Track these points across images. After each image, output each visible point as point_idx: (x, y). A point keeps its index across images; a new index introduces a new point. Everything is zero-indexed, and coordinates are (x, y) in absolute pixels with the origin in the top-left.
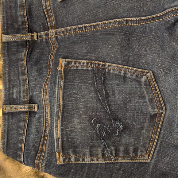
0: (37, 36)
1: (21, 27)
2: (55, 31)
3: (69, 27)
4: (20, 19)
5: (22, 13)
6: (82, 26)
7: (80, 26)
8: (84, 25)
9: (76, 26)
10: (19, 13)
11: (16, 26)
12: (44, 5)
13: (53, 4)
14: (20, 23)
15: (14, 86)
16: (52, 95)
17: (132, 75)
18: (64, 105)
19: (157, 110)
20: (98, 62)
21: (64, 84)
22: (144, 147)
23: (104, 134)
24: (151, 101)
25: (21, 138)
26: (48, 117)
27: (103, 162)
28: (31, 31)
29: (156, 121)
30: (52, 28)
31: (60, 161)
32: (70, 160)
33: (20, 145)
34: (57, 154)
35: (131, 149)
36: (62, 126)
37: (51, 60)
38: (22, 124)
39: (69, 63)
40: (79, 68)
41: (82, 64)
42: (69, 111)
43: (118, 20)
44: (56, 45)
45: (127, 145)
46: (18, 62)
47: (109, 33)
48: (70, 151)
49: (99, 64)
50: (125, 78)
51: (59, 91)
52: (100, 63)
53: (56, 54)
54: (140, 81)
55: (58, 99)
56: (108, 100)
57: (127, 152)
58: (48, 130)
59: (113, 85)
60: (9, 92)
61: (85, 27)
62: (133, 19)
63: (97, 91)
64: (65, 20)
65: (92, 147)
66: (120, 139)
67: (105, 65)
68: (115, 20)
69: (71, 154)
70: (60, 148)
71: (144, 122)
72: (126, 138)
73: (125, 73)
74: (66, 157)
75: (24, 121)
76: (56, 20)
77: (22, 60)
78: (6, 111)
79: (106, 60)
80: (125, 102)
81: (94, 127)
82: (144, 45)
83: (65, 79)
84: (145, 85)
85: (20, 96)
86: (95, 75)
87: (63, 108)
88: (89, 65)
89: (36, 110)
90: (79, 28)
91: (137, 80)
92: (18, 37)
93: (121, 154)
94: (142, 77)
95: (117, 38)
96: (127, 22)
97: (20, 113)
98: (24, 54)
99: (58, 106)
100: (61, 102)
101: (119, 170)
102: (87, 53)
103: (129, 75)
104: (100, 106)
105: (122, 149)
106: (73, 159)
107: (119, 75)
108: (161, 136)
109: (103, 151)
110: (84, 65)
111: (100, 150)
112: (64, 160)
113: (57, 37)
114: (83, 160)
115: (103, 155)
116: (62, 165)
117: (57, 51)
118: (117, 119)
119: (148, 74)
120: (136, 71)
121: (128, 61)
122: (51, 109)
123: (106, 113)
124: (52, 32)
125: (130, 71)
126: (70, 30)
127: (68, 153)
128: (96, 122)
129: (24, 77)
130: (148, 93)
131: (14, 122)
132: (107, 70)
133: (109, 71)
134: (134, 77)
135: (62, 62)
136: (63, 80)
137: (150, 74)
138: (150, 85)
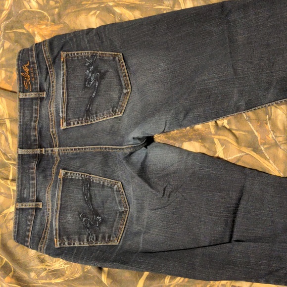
0: (45, 151)
1: (33, 144)
2: (58, 148)
3: (68, 148)
4: (32, 138)
5: (34, 134)
6: (76, 148)
7: (75, 148)
8: (78, 147)
9: (72, 148)
10: (32, 134)
11: (29, 142)
12: (51, 130)
13: (58, 130)
14: (32, 141)
15: (25, 188)
16: (53, 196)
17: (108, 184)
18: (61, 204)
19: (124, 209)
20: (86, 174)
21: (63, 189)
22: (115, 234)
23: (88, 225)
24: (120, 203)
25: (28, 228)
26: (50, 213)
27: (88, 245)
28: (40, 147)
29: (123, 216)
30: (56, 146)
31: (57, 245)
32: (64, 244)
33: (27, 233)
34: (55, 240)
35: (107, 236)
36: (59, 219)
37: (54, 170)
38: (29, 217)
39: (66, 173)
40: (73, 177)
41: (75, 175)
42: (64, 208)
43: (100, 146)
44: (59, 159)
45: (104, 234)
46: (29, 169)
47: (94, 155)
48: (65, 237)
49: (87, 176)
50: (103, 186)
51: (58, 194)
52: (88, 174)
53: (58, 166)
54: (113, 189)
55: (58, 199)
56: (91, 201)
57: (103, 238)
58: (49, 223)
59: (95, 191)
60: (21, 192)
61: (79, 149)
62: (109, 147)
63: (84, 194)
64: (65, 142)
65: (80, 234)
66: (100, 229)
67: (90, 177)
68: (98, 146)
69: (65, 240)
70: (58, 235)
71: (115, 217)
72: (104, 228)
73: (104, 183)
74: (62, 243)
75: (32, 215)
76: (59, 141)
77: (32, 169)
78: (18, 207)
79: (93, 173)
80: (103, 203)
81: (81, 220)
82: (116, 164)
83: (63, 185)
84: (116, 191)
85: (29, 196)
86: (84, 183)
87: (61, 206)
88: (80, 175)
89: (41, 207)
90: (75, 149)
91: (111, 187)
92: (30, 151)
93: (100, 239)
94: (114, 186)
95: (99, 158)
96: (106, 148)
97: (29, 209)
98: (34, 164)
99: (57, 204)
100: (59, 202)
101: (97, 250)
102: (79, 167)
103: (106, 184)
104: (86, 205)
105: (100, 236)
106: (66, 243)
107: (99, 184)
108: (127, 227)
109: (88, 237)
110: (77, 175)
111: (85, 236)
112: (60, 244)
113: (59, 153)
114: (74, 244)
115: (88, 240)
116: (58, 248)
117: (59, 163)
118: (97, 214)
119: (118, 184)
120: (111, 181)
121: (106, 174)
122: (53, 206)
123: (90, 210)
124: (56, 149)
125: (107, 181)
126: (68, 150)
127: (63, 239)
128: (83, 216)
129: (33, 182)
130: (118, 197)
131: (24, 216)
132: (91, 180)
133: (93, 180)
134: (109, 185)
135: (62, 172)
136: (61, 185)
137: (120, 184)
138: (119, 191)
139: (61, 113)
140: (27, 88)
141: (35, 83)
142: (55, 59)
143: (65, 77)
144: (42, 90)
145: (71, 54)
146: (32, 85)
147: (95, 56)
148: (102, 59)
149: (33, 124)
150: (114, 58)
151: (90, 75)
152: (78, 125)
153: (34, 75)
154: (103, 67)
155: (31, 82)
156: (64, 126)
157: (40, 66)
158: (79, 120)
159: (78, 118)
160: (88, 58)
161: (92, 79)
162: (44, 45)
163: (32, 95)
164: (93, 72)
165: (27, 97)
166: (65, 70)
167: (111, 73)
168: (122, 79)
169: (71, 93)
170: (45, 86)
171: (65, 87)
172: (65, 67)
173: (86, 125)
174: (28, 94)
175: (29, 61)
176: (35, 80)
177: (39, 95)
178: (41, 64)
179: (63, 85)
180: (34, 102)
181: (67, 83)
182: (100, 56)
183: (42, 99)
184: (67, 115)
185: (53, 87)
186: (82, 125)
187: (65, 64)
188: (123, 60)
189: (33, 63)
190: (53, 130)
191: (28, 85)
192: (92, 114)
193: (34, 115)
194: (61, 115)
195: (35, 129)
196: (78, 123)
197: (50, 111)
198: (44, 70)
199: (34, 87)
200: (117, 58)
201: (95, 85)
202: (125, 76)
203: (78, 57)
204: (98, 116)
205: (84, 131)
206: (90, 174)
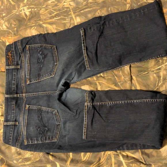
0: (19, 95)
1: (13, 92)
3: (30, 94)
5: (14, 87)
8: (35, 93)
10: (12, 87)
11: (11, 91)
12: (22, 85)
13: (26, 85)
14: (13, 90)
15: (9, 114)
16: (24, 118)
18: (27, 122)
19: (58, 123)
21: (28, 115)
22: (55, 136)
23: (41, 132)
24: (56, 120)
25: (11, 135)
26: (22, 127)
27: (41, 143)
28: (17, 93)
29: (58, 127)
30: (24, 93)
31: (26, 143)
32: (29, 143)
33: (10, 138)
34: (25, 140)
35: (51, 137)
36: (26, 130)
37: (24, 105)
38: (11, 129)
39: (30, 107)
40: (33, 108)
42: (29, 124)
44: (26, 100)
45: (49, 136)
46: (11, 105)
47: (43, 96)
48: (29, 139)
49: (40, 107)
51: (26, 117)
54: (53, 113)
55: (25, 120)
56: (42, 120)
57: (49, 138)
58: (22, 132)
59: (44, 115)
60: (6, 117)
61: (35, 94)
62: (50, 92)
63: (38, 117)
64: (29, 91)
65: (37, 137)
66: (47, 134)
68: (45, 92)
69: (30, 140)
70: (26, 138)
71: (55, 127)
72: (49, 134)
73: (48, 110)
74: (28, 142)
75: (12, 128)
76: (26, 90)
77: (13, 105)
78: (5, 124)
80: (48, 121)
81: (38, 130)
83: (28, 113)
84: (55, 114)
85: (11, 119)
86: (38, 111)
87: (27, 123)
89: (17, 124)
90: (33, 94)
91: (52, 113)
92: (12, 96)
93: (47, 139)
95: (45, 98)
96: (49, 93)
97: (11, 125)
98: (14, 103)
99: (25, 122)
100: (26, 121)
101: (46, 144)
102: (36, 103)
103: (49, 111)
104: (39, 122)
105: (47, 137)
106: (30, 142)
107: (46, 111)
108: (60, 132)
109: (41, 138)
110: (35, 107)
111: (40, 138)
112: (27, 143)
113: (25, 97)
114: (34, 142)
115: (41, 140)
116: (26, 145)
117: (26, 102)
118: (45, 127)
120: (51, 110)
121: (49, 106)
122: (24, 124)
124: (24, 95)
126: (30, 95)
127: (29, 140)
128: (38, 128)
129: (13, 111)
130: (55, 118)
131: (8, 129)
133: (43, 109)
134: (51, 112)
135: (27, 106)
136: (27, 112)
137: (56, 111)
138: (56, 114)
139: (27, 76)
140: (10, 64)
141: (14, 61)
142: (24, 49)
143: (29, 58)
144: (17, 64)
145: (31, 46)
146: (13, 62)
147: (42, 47)
148: (45, 48)
149: (13, 82)
150: (51, 48)
151: (40, 56)
152: (35, 82)
153: (14, 57)
154: (46, 52)
155: (12, 61)
156: (28, 83)
157: (16, 53)
158: (35, 79)
159: (35, 78)
160: (39, 48)
161: (41, 58)
162: (18, 42)
163: (13, 67)
164: (41, 55)
165: (10, 68)
166: (29, 54)
167: (49, 54)
168: (54, 58)
169: (32, 66)
170: (19, 63)
171: (29, 63)
172: (28, 52)
173: (38, 82)
174: (10, 66)
175: (11, 50)
176: (14, 59)
177: (16, 67)
178: (17, 51)
179: (28, 62)
180: (14, 70)
181: (30, 61)
182: (44, 47)
183: (18, 69)
184: (30, 77)
185: (23, 63)
186: (37, 81)
187: (28, 51)
188: (56, 48)
189: (13, 51)
190: (23, 85)
191: (11, 62)
192: (41, 76)
193: (14, 77)
194: (27, 77)
195: (14, 84)
196: (35, 81)
197: (22, 75)
198: (18, 55)
199: (14, 63)
200: (53, 48)
201: (42, 61)
202: (56, 56)
203: (34, 47)
204: (44, 77)
205: (38, 85)
206: (41, 106)
